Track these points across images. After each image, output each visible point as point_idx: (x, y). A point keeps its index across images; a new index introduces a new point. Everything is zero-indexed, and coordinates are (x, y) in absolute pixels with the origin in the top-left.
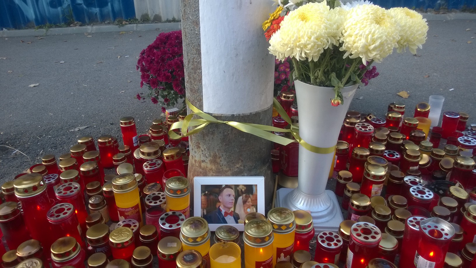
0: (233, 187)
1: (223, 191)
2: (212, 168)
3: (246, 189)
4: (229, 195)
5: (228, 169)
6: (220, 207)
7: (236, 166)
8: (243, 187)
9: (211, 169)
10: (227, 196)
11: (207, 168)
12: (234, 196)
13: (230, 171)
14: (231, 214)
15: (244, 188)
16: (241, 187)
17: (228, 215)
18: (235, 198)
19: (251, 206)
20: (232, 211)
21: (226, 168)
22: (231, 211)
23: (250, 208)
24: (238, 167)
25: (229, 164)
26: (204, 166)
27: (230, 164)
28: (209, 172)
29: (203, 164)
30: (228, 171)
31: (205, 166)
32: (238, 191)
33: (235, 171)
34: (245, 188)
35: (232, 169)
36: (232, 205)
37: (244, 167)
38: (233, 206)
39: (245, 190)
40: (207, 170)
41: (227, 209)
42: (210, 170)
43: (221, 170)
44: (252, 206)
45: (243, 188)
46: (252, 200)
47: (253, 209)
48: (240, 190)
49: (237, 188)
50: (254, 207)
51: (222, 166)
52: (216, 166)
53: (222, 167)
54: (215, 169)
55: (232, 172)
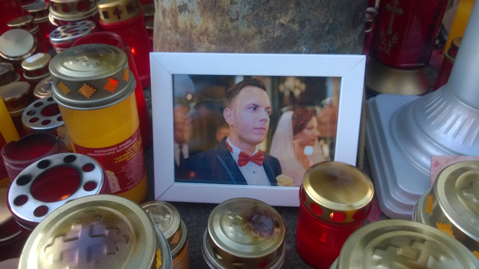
0: (268, 84)
1: (236, 93)
2: (207, 29)
3: (307, 90)
4: (255, 108)
5: (252, 30)
6: (228, 141)
7: (277, 22)
8: (298, 83)
9: (205, 33)
10: (250, 108)
11: (194, 31)
12: (270, 110)
13: (259, 37)
14: (256, 159)
15: (299, 88)
16: (290, 84)
17: (250, 163)
18: (270, 117)
19: (317, 140)
20: (260, 153)
21: (249, 27)
22: (257, 151)
23: (312, 145)
24: (282, 25)
25: (257, 15)
26: (185, 23)
27: (261, 15)
28: (200, 41)
29: (183, 19)
30: (253, 37)
31: (188, 24)
32: (281, 95)
33: (273, 37)
34: (303, 87)
35: (267, 31)
36: (262, 134)
37: (302, 24)
38: (264, 138)
39: (302, 94)
40: (194, 37)
41: (245, 146)
42: (201, 34)
43: (233, 33)
44: (320, 139)
45: (295, 87)
46: (319, 122)
47: (321, 147)
48: (287, 93)
49: (279, 85)
50: (325, 142)
51: (237, 19)
52: (219, 19)
53: (235, 24)
54: (217, 32)
55: (264, 40)
